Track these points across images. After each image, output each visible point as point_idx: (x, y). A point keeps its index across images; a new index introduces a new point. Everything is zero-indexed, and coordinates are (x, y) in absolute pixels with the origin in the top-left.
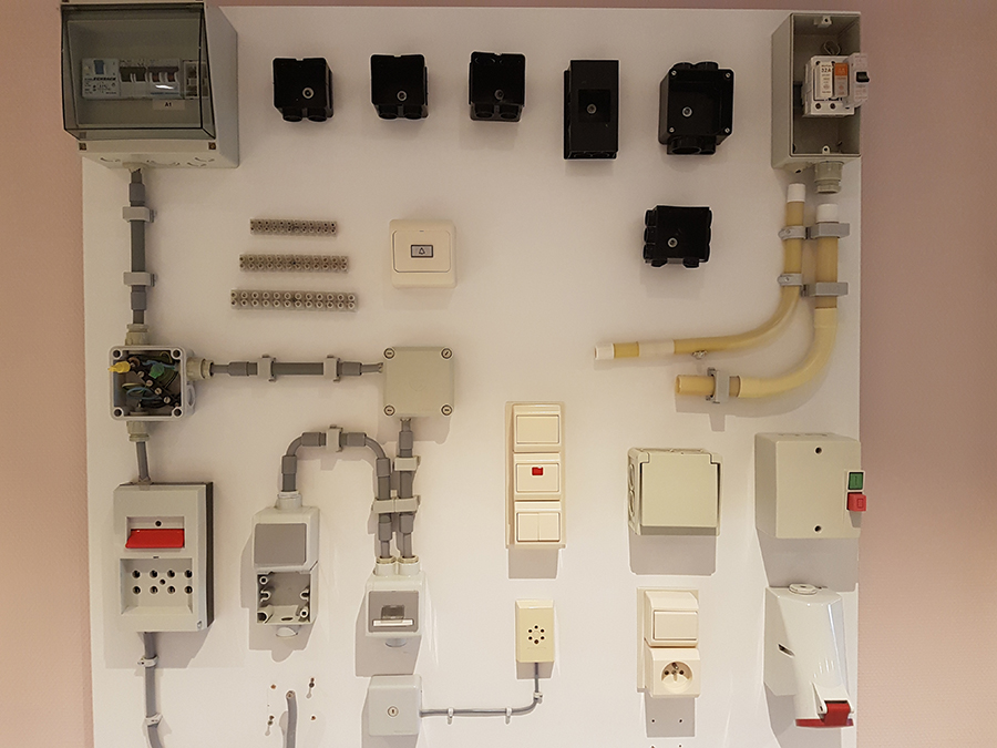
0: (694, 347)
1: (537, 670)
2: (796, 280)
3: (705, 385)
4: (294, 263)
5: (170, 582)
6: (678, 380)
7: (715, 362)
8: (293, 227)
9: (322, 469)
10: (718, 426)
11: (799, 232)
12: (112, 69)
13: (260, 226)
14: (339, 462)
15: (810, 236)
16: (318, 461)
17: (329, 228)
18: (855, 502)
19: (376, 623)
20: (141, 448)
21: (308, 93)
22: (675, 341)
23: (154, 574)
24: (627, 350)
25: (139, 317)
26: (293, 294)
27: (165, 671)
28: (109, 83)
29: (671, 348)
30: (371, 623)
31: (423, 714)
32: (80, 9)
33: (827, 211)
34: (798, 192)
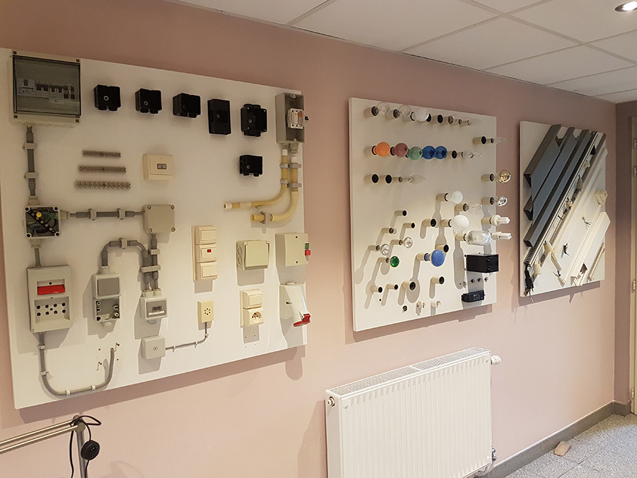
0: (257, 204)
1: (206, 325)
2: (286, 182)
3: (262, 218)
4: (103, 169)
5: (55, 309)
6: (253, 216)
7: (263, 210)
8: (102, 154)
9: (117, 256)
10: (264, 232)
11: (286, 166)
12: (32, 84)
13: (87, 153)
14: (124, 253)
15: (289, 167)
16: (115, 253)
17: (118, 155)
18: (307, 253)
19: (150, 314)
20: (37, 251)
21: (106, 98)
22: (252, 202)
23: (47, 306)
24: (236, 205)
25: (33, 192)
26: (104, 183)
27: (49, 350)
28: (31, 90)
29: (250, 205)
30: (148, 314)
31: (166, 349)
32: (21, 58)
33: (294, 160)
34: (285, 152)
